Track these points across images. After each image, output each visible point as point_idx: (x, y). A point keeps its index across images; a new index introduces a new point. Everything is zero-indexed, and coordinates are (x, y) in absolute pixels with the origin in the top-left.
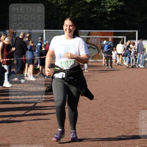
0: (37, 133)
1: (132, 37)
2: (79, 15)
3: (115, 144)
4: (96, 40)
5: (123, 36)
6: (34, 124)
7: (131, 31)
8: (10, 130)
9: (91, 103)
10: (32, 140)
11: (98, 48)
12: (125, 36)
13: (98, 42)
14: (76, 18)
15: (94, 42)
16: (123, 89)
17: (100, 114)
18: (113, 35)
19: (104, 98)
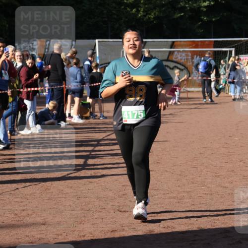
0: (90, 205)
1: (245, 49)
2: (155, 14)
3: (216, 220)
4: (184, 55)
5: (230, 48)
6: (85, 191)
7: (243, 39)
8: (46, 201)
9: (177, 158)
10: (83, 215)
11: (187, 68)
12: (233, 47)
13: (187, 59)
14: (149, 18)
15: (181, 59)
16: (231, 135)
17: (193, 175)
18: (212, 45)
19: (198, 148)
